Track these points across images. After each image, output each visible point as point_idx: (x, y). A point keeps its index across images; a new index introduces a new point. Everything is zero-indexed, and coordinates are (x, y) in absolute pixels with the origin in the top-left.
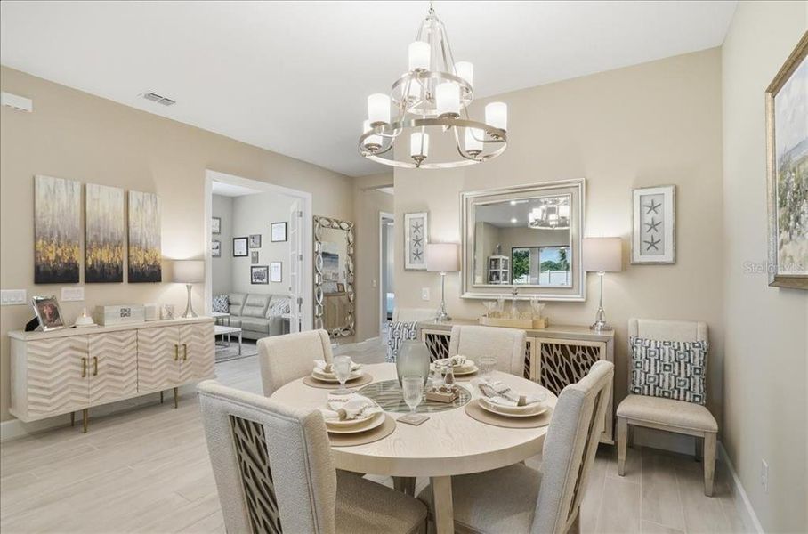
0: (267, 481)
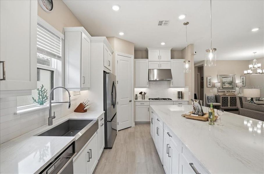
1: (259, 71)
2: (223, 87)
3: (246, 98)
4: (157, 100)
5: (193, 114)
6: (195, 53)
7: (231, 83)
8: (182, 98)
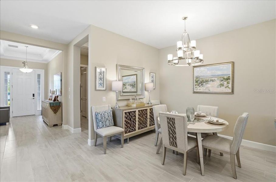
0: (174, 129)
2: (124, 91)
7: (134, 85)
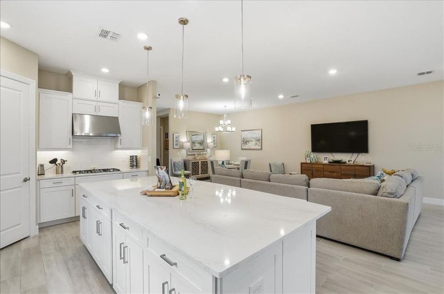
1: (229, 129)
2: (193, 148)
3: (217, 161)
4: (92, 172)
5: (158, 188)
6: (158, 96)
7: (201, 143)
8: (136, 166)
